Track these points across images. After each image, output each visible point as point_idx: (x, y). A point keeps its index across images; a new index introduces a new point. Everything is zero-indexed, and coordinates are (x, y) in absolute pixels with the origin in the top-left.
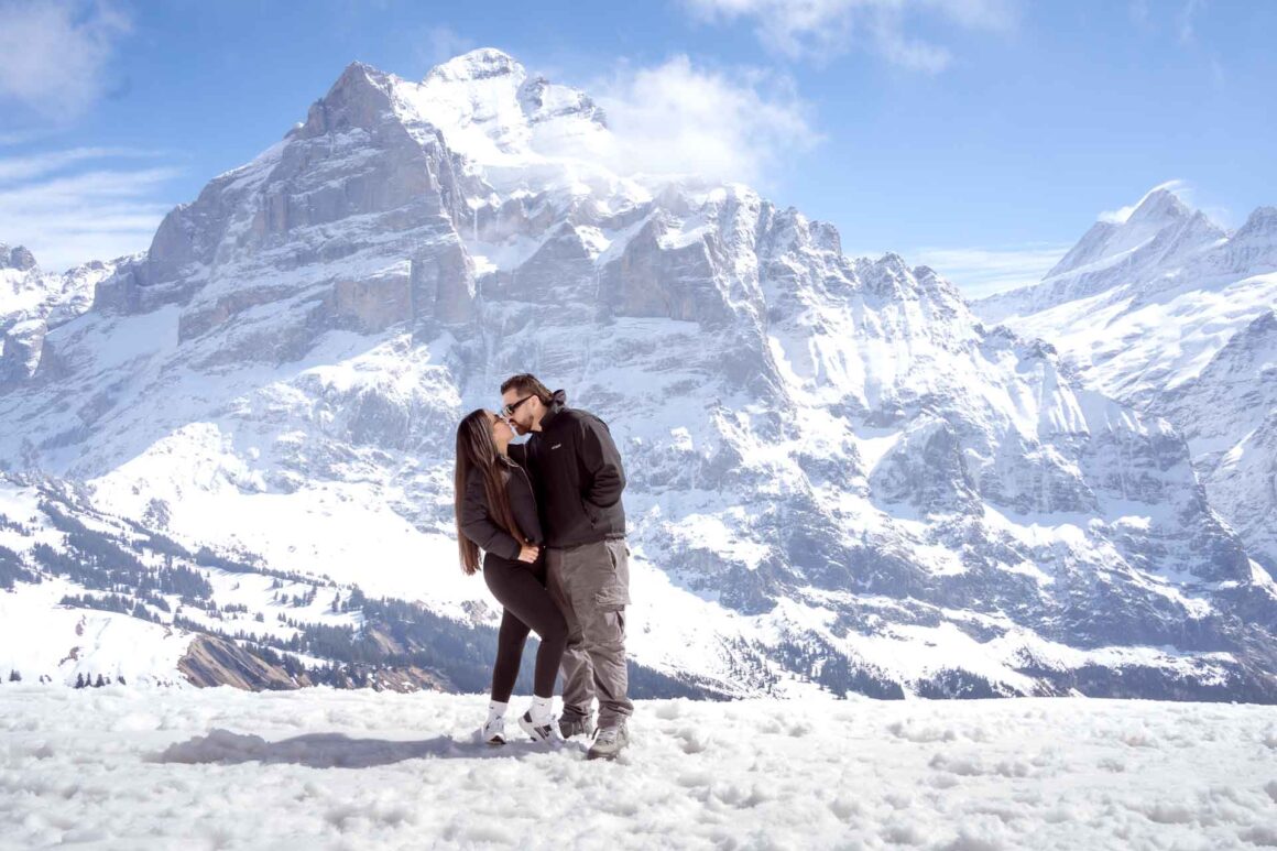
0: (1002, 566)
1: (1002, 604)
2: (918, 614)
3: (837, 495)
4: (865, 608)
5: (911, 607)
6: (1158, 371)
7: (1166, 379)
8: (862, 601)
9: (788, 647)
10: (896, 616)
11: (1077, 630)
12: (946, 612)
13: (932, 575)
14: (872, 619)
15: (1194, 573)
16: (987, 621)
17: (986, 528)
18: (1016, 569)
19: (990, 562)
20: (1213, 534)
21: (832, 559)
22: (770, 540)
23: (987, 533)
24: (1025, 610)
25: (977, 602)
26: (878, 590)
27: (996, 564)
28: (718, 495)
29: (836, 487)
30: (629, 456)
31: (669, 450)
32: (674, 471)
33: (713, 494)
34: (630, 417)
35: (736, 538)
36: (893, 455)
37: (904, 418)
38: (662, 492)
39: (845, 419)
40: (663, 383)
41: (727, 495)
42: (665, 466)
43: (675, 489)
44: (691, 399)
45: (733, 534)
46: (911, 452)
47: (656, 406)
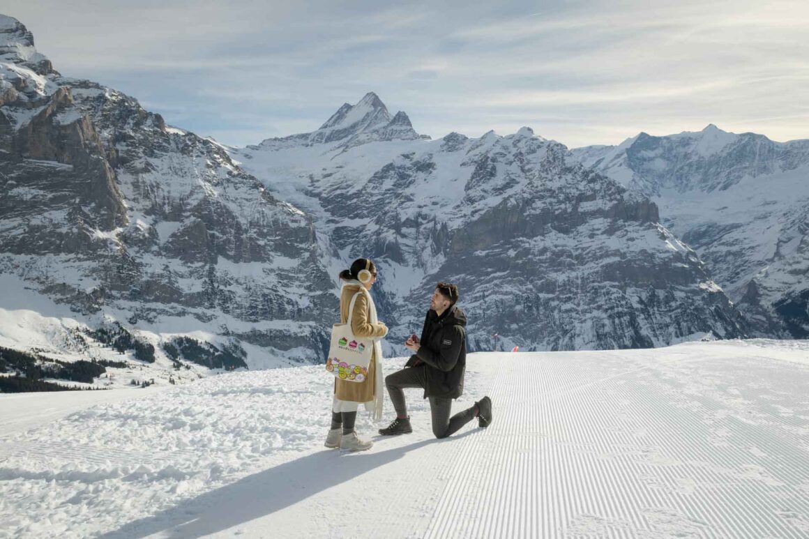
0: (222, 287)
1: (220, 304)
2: (175, 311)
3: (142, 255)
4: (149, 309)
5: (172, 308)
6: (347, 185)
7: (348, 189)
8: (148, 305)
9: (102, 331)
10: (163, 312)
11: (251, 315)
12: (190, 309)
13: (184, 293)
14: (152, 314)
16: (209, 312)
17: (217, 270)
18: (229, 288)
19: (216, 285)
20: (315, 272)
21: (135, 286)
22: (101, 278)
23: (217, 272)
24: (228, 307)
25: (206, 304)
26: (157, 300)
27: (218, 286)
28: (75, 256)
29: (142, 251)
30: (27, 235)
31: (50, 232)
32: (52, 243)
33: (72, 255)
34: (30, 214)
35: (83, 278)
36: (174, 235)
37: (184, 216)
38: (44, 254)
39: (153, 216)
40: (50, 196)
41: (80, 256)
42: (46, 241)
43: (51, 252)
44: (66, 206)
45: (82, 276)
46: (183, 234)
47: (45, 208)
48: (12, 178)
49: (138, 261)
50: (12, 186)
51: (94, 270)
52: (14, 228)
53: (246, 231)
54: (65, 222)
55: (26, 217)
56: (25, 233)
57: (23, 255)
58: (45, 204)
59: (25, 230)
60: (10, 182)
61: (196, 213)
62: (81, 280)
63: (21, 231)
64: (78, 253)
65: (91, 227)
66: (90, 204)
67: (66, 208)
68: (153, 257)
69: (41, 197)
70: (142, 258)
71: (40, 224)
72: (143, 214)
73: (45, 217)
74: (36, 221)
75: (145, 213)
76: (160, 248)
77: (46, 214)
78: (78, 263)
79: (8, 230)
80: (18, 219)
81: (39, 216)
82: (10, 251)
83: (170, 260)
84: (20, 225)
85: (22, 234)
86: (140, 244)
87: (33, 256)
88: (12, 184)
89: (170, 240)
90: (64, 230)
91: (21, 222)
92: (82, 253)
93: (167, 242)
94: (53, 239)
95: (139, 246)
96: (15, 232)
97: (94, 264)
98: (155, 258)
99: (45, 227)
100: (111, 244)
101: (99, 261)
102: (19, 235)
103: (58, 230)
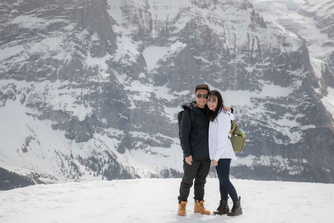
2: (161, 142)
3: (130, 83)
4: (136, 139)
5: (158, 138)
9: (93, 159)
15: (297, 121)
20: (308, 103)
21: (123, 115)
22: (92, 106)
28: (69, 83)
29: (131, 78)
30: (28, 62)
31: (47, 59)
32: (49, 70)
33: (66, 82)
34: (30, 41)
35: (76, 105)
36: (161, 62)
37: (171, 41)
38: (43, 81)
39: (140, 42)
40: (47, 23)
41: (74, 83)
42: (45, 68)
43: (49, 79)
44: (61, 33)
45: (75, 103)
46: (169, 60)
47: (43, 36)
48: (15, 7)
49: (126, 88)
50: (16, 15)
51: (86, 97)
52: (17, 55)
53: (234, 57)
54: (60, 49)
55: (27, 44)
56: (27, 60)
57: (24, 81)
58: (42, 32)
59: (26, 57)
60: (13, 11)
61: (182, 38)
62: (74, 107)
63: (22, 58)
64: (71, 80)
65: (83, 53)
66: (82, 30)
67: (60, 35)
68: (140, 85)
69: (40, 25)
70: (131, 86)
71: (39, 51)
72: (131, 40)
73: (43, 45)
74: (35, 48)
75: (132, 39)
76: (146, 75)
77: (44, 41)
78: (72, 90)
79: (12, 57)
80: (21, 46)
81: (38, 43)
82: (13, 78)
83: (156, 88)
84: (22, 52)
85: (24, 61)
86: (128, 71)
87: (33, 82)
88: (15, 13)
89: (158, 67)
90: (59, 57)
91: (22, 49)
92: (75, 80)
93: (154, 69)
94: (50, 66)
95: (127, 74)
96: (18, 60)
97: (86, 91)
98: (142, 86)
99: (43, 54)
100: (101, 71)
101: (91, 89)
102: (21, 62)
103: (55, 57)
